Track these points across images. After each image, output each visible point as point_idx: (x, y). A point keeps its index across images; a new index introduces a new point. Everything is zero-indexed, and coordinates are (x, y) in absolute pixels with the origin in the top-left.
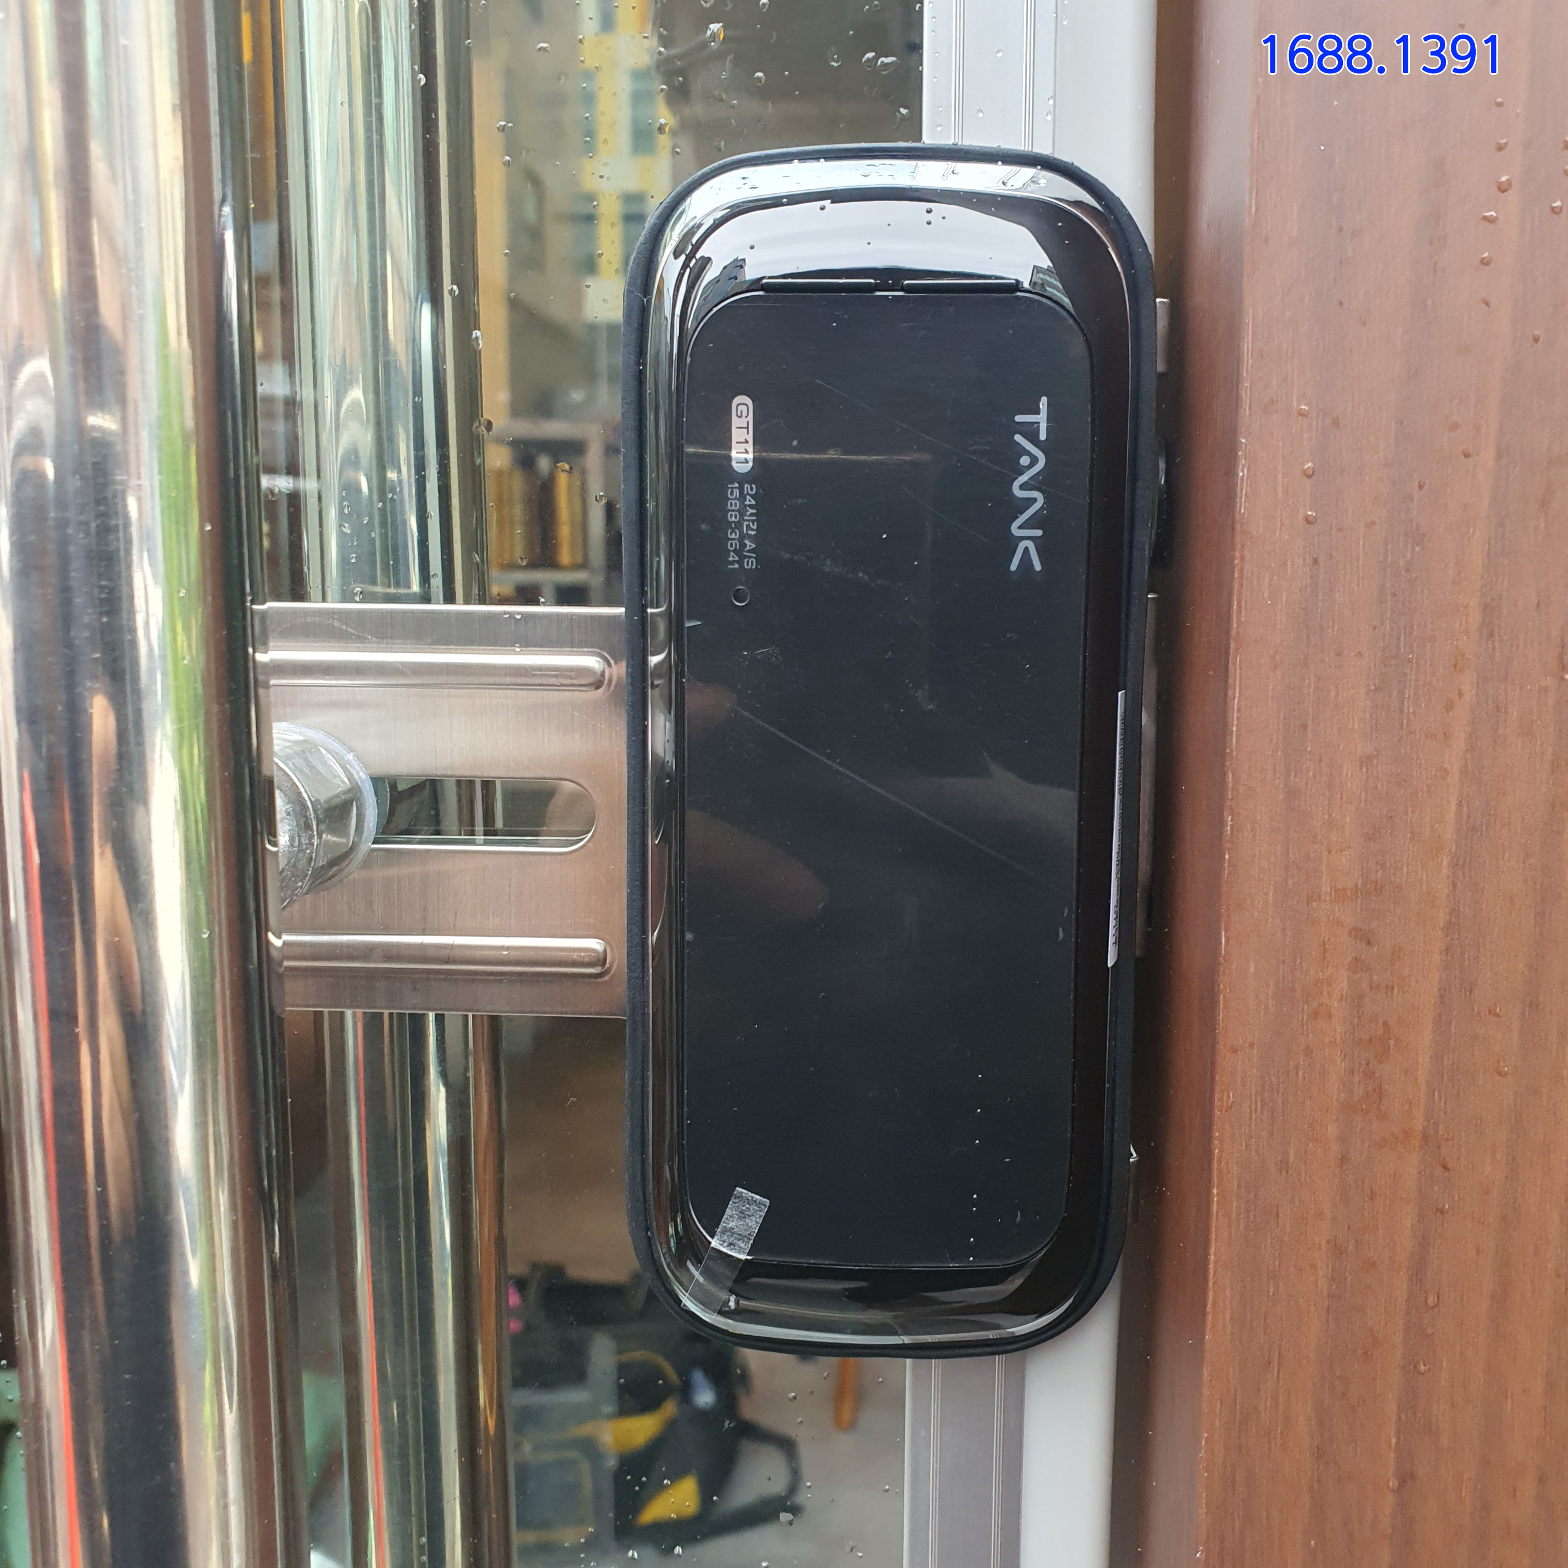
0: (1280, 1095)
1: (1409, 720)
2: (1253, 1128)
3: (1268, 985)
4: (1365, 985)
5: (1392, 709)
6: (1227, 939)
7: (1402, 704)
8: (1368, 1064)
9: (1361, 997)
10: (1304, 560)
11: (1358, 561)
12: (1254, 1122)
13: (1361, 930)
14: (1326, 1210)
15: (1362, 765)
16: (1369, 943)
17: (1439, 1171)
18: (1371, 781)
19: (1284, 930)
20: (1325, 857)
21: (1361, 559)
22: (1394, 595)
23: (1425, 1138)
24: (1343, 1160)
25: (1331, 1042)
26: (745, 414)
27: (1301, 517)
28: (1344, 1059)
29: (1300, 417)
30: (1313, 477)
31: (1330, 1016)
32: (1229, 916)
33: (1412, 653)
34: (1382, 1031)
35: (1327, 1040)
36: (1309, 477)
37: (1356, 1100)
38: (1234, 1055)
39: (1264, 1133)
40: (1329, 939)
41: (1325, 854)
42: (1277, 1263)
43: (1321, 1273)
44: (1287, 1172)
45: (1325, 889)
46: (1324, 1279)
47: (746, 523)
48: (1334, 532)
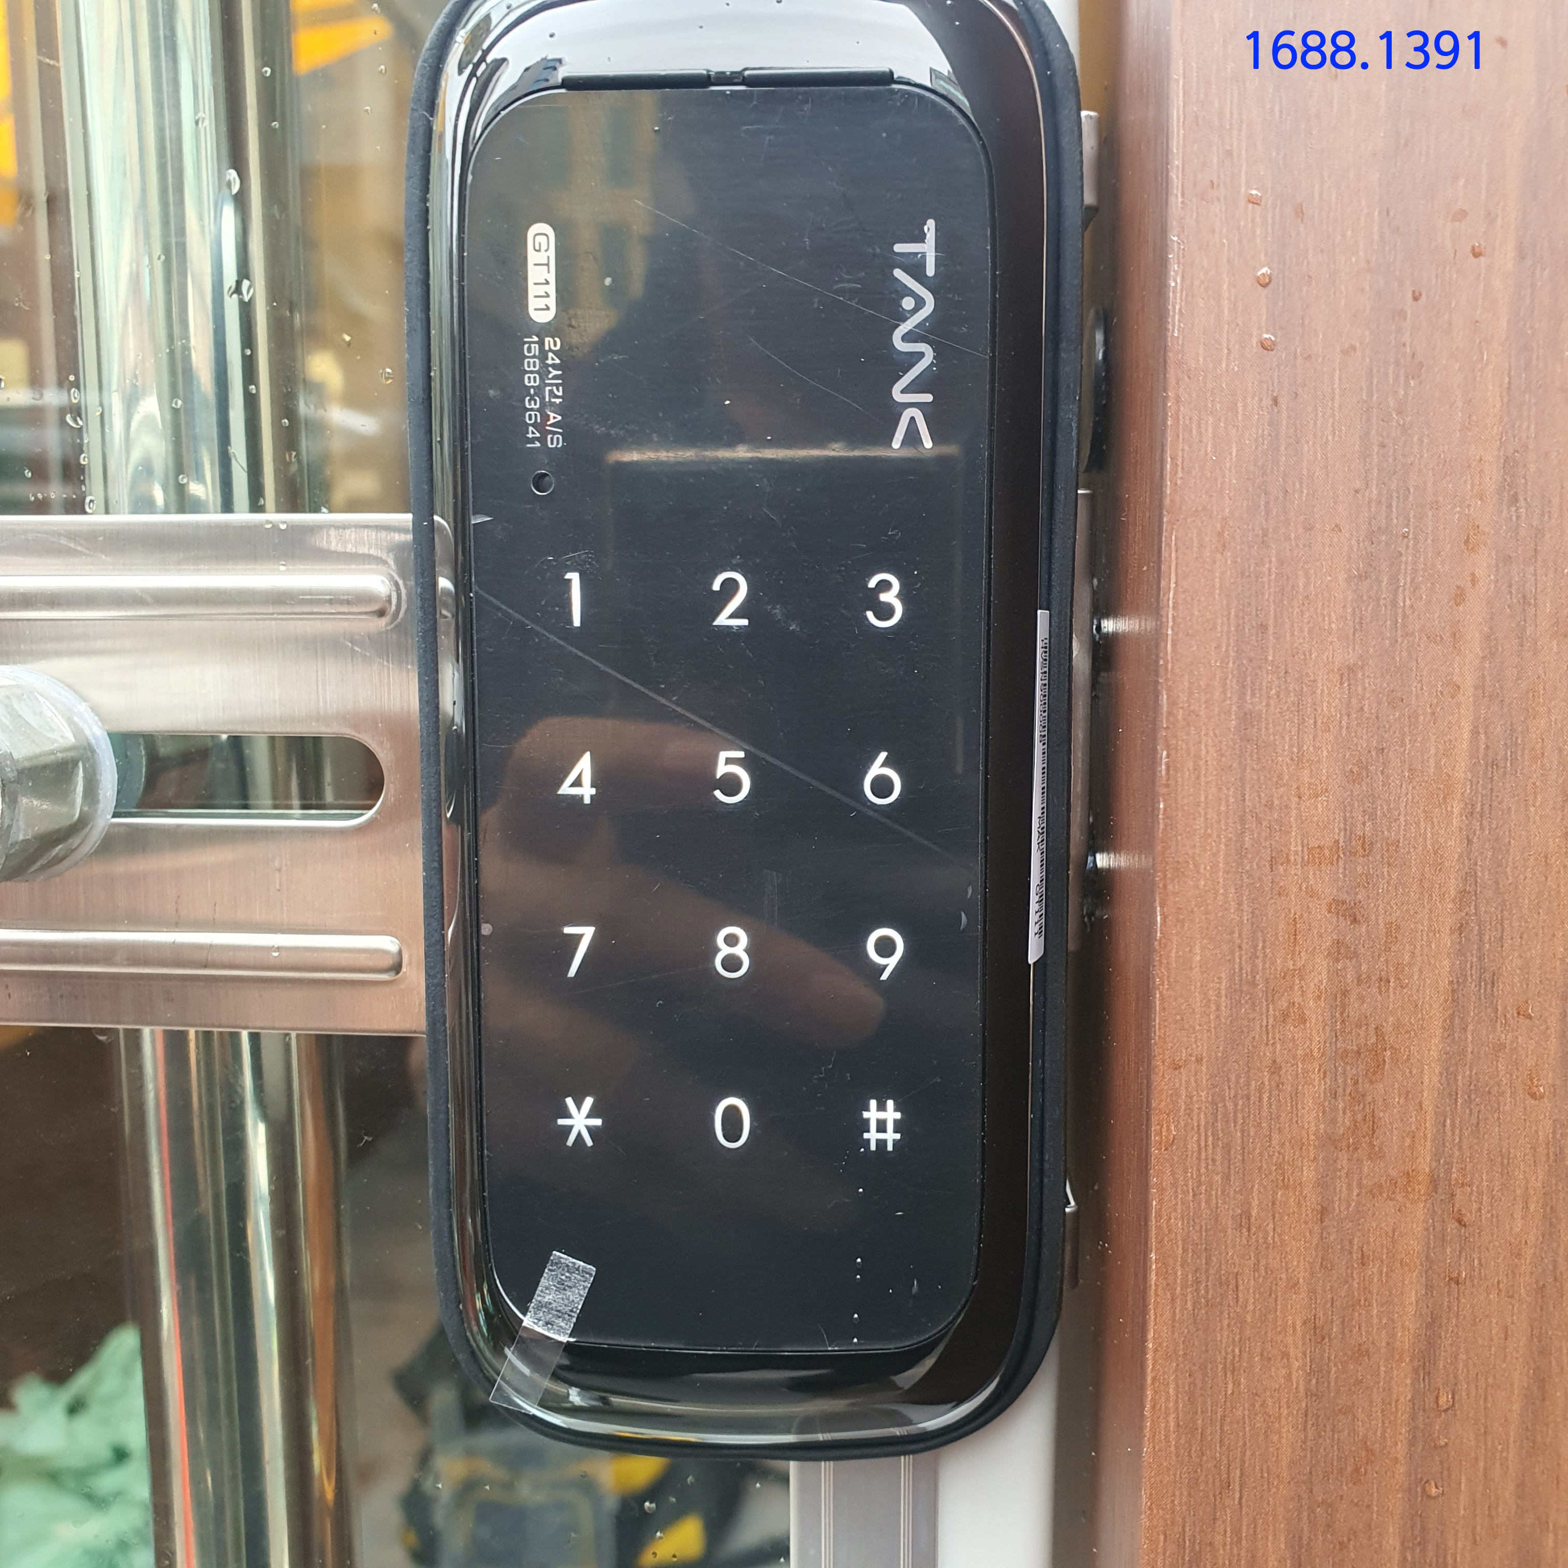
0: (1238, 1127)
1: (1405, 616)
2: (1203, 1170)
3: (1220, 978)
4: (1350, 977)
5: (1382, 602)
6: (1165, 918)
7: (1396, 595)
8: (1356, 1083)
9: (1345, 993)
10: (1261, 400)
11: (1333, 400)
12: (1203, 1165)
13: (1344, 903)
14: (1301, 1281)
15: (1342, 679)
16: (1355, 921)
17: (1452, 1226)
18: (1354, 701)
19: (1240, 904)
20: (1293, 806)
21: (1337, 397)
22: (1382, 446)
23: (1434, 1182)
24: (1323, 1212)
25: (1306, 1055)
26: (544, 247)
27: (1254, 341)
28: (1325, 1077)
29: (1250, 206)
30: (1270, 286)
31: (1303, 1020)
32: (1165, 886)
33: (1407, 526)
34: (1374, 1040)
35: (1300, 1052)
36: (1265, 286)
37: (1341, 1132)
38: (1177, 1072)
39: (1218, 1178)
40: (1301, 916)
41: (1295, 800)
42: (1237, 1351)
43: (1296, 1364)
44: (1249, 1230)
45: (1295, 846)
46: (1301, 1373)
47: (548, 388)
48: (1300, 361)
